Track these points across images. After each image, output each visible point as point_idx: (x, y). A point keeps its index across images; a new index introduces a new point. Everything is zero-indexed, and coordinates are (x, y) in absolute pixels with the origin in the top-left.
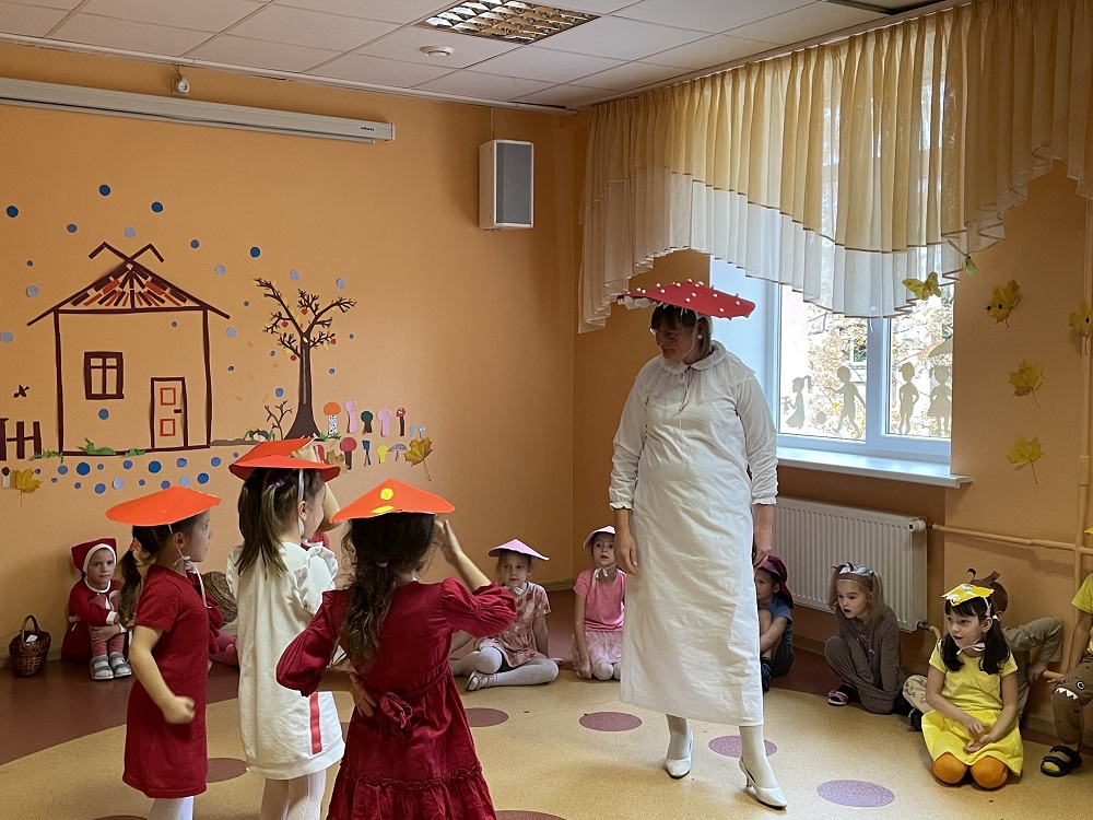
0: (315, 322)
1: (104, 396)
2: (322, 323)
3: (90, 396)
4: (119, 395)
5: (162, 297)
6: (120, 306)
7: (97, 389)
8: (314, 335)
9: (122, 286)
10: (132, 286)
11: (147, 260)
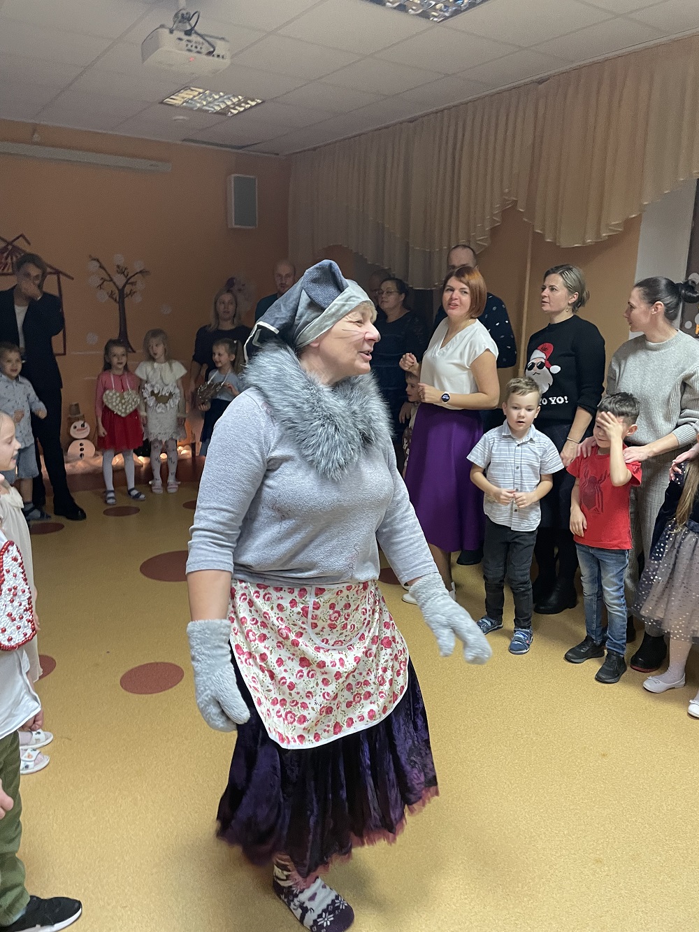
0: (126, 283)
2: (132, 283)
6: (5, 271)
8: (127, 290)
9: (7, 258)
10: (12, 258)
11: (21, 243)
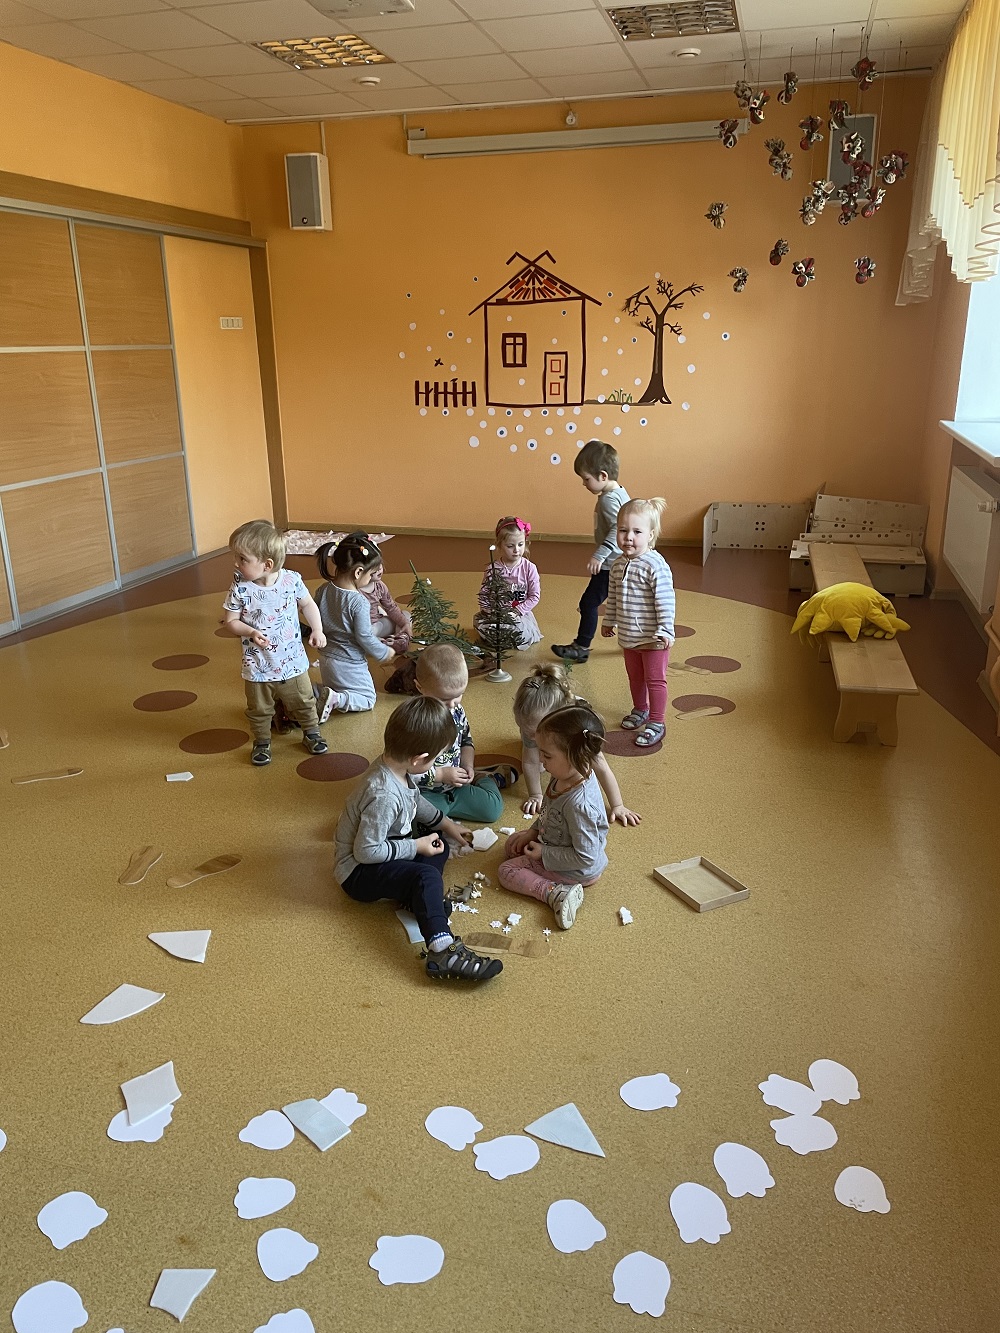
1: (515, 365)
2: (675, 306)
3: (506, 365)
4: (524, 365)
5: (554, 291)
6: (526, 299)
7: (510, 360)
9: (527, 284)
10: (534, 283)
11: (544, 263)
